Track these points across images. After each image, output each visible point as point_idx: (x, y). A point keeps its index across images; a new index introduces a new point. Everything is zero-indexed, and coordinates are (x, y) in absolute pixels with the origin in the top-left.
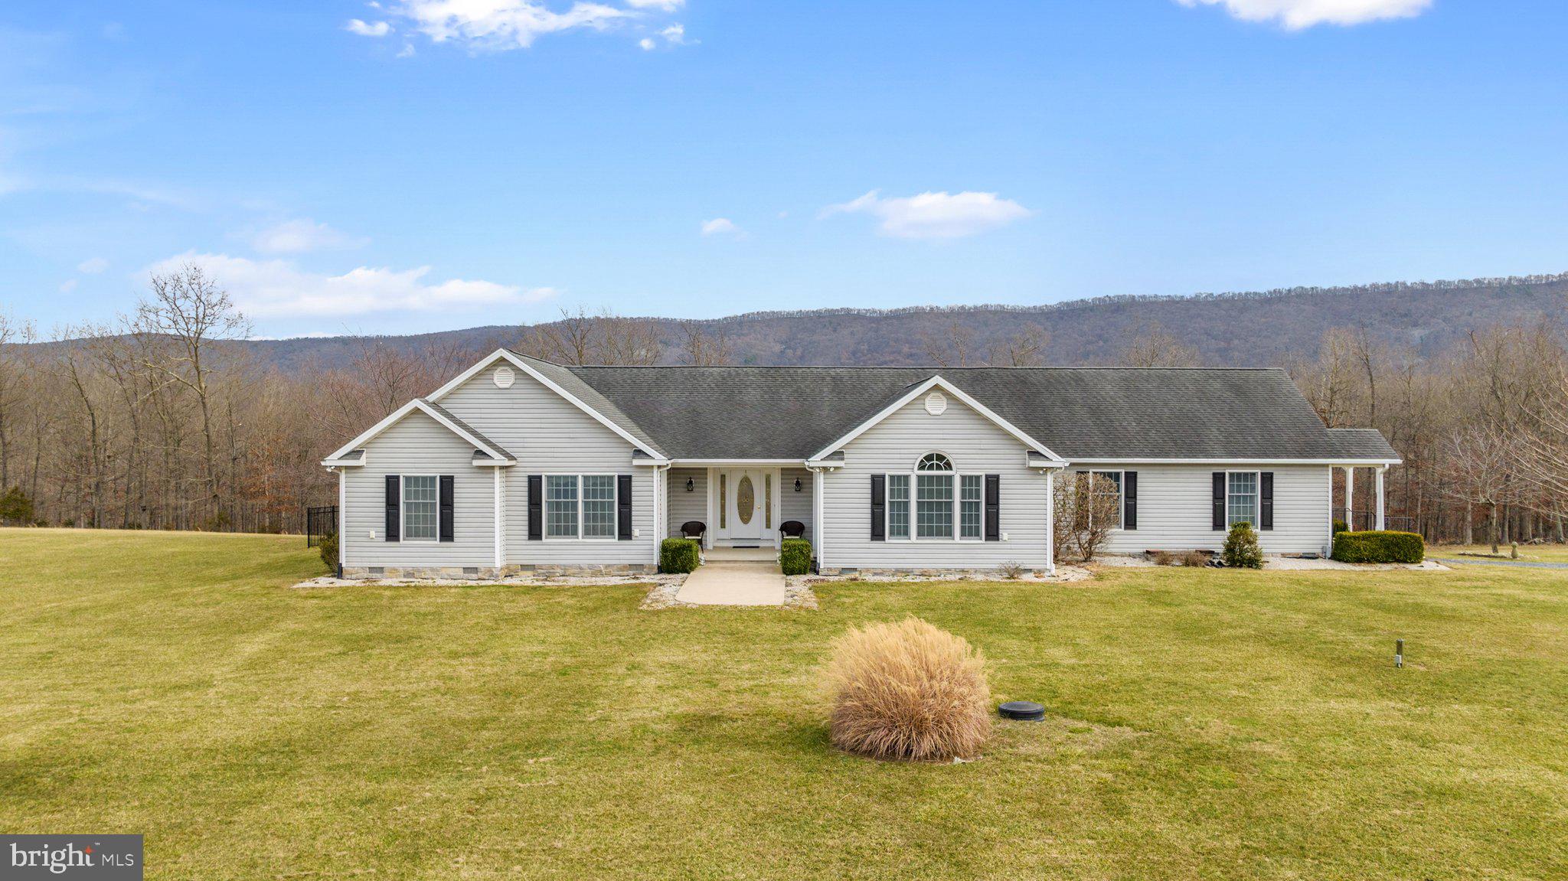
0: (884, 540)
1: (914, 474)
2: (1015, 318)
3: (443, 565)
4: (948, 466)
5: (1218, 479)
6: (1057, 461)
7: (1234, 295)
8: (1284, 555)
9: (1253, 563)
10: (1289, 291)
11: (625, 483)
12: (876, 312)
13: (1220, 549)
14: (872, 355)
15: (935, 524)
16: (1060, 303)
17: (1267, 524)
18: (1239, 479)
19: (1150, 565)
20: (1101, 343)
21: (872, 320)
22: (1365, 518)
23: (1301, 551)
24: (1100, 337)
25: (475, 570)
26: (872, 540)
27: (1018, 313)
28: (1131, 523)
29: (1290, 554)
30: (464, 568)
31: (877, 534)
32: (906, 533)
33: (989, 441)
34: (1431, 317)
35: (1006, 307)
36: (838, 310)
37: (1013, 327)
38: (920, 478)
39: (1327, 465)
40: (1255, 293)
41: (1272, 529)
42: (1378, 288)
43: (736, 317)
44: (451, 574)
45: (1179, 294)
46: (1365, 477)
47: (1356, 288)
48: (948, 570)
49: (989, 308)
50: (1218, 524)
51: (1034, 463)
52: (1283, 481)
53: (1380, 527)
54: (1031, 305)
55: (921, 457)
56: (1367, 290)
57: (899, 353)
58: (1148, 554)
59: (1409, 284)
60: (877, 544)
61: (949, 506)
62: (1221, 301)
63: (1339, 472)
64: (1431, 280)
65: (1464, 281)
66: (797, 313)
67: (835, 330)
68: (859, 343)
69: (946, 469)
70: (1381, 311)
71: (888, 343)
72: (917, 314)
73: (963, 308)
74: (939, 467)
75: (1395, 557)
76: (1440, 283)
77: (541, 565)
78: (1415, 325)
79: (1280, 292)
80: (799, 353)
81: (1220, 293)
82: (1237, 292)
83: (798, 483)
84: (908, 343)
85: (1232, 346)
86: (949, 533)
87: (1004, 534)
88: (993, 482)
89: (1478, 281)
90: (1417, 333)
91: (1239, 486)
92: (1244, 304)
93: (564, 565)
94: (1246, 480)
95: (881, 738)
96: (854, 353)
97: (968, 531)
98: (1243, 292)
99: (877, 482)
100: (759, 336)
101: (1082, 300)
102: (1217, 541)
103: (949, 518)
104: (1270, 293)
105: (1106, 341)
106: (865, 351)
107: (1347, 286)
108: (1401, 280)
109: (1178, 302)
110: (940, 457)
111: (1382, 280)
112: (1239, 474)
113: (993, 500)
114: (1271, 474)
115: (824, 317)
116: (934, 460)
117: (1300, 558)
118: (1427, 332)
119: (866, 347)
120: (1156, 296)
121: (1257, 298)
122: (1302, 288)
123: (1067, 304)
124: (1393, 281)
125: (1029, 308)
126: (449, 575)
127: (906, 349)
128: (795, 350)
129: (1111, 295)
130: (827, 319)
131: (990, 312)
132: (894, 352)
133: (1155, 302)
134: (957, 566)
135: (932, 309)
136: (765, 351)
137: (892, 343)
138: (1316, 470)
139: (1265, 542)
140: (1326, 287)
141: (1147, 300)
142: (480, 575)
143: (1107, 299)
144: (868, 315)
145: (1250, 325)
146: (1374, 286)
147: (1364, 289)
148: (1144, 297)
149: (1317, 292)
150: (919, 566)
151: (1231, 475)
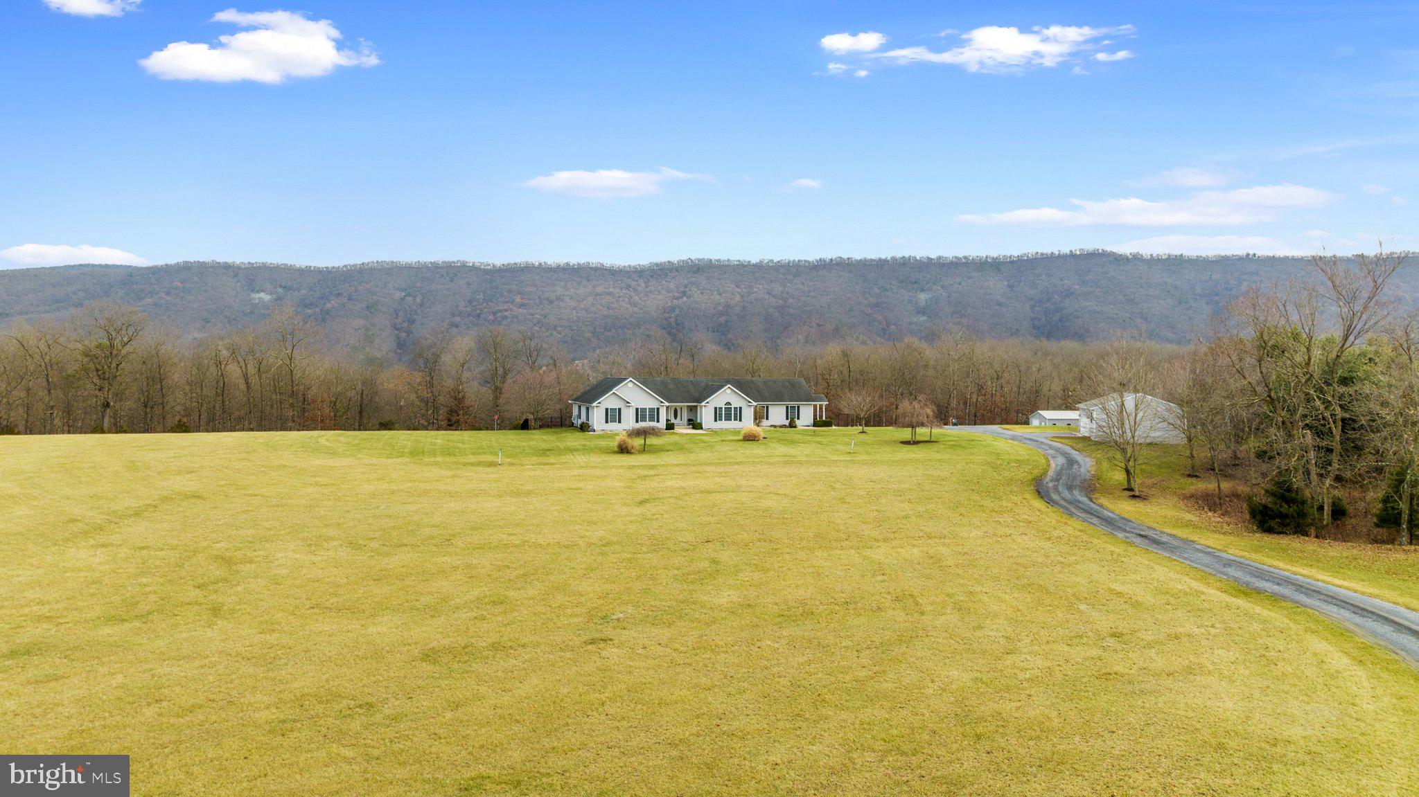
0: (717, 422)
1: (724, 407)
2: (612, 275)
3: (618, 429)
5: (787, 407)
6: (755, 404)
7: (789, 262)
9: (795, 427)
10: (831, 260)
11: (658, 409)
12: (489, 265)
13: (788, 425)
14: (488, 304)
15: (728, 418)
16: (651, 263)
17: (798, 418)
19: (772, 428)
20: (685, 299)
21: (486, 272)
22: (821, 417)
24: (684, 293)
26: (714, 422)
27: (615, 271)
28: (767, 419)
29: (803, 425)
30: (623, 430)
31: (716, 420)
32: (722, 420)
33: (741, 400)
34: (934, 284)
35: (605, 265)
36: (453, 262)
37: (612, 282)
39: (812, 404)
40: (806, 261)
41: (799, 420)
43: (356, 265)
44: (620, 431)
46: (821, 406)
47: (880, 260)
48: (731, 428)
49: (591, 265)
50: (787, 419)
51: (750, 404)
52: (802, 408)
53: (824, 419)
54: (627, 265)
55: (725, 403)
56: (889, 261)
57: (512, 303)
58: (771, 426)
59: (918, 258)
61: (731, 414)
63: (815, 406)
64: (934, 256)
65: (956, 257)
66: (415, 263)
67: (452, 280)
68: (474, 293)
69: (731, 406)
70: (898, 278)
71: (502, 293)
72: (527, 269)
73: (568, 264)
74: (729, 405)
75: (827, 426)
76: (940, 258)
78: (922, 290)
79: (825, 261)
80: (418, 300)
81: (779, 260)
82: (792, 259)
84: (519, 294)
85: (787, 304)
86: (731, 420)
87: (743, 420)
88: (741, 408)
89: (965, 258)
90: (923, 297)
91: (792, 409)
92: (797, 270)
94: (794, 408)
95: (751, 438)
96: (470, 302)
97: (735, 419)
98: (796, 260)
99: (716, 408)
100: (379, 283)
101: (669, 262)
102: (787, 423)
103: (731, 417)
104: (817, 261)
106: (481, 301)
107: (873, 258)
109: (746, 266)
110: (730, 403)
111: (899, 255)
112: (792, 407)
113: (740, 413)
114: (800, 407)
115: (441, 268)
116: (728, 403)
117: (806, 426)
118: (930, 296)
119: (481, 296)
120: (728, 260)
123: (657, 265)
124: (907, 255)
125: (625, 266)
127: (518, 300)
128: (415, 297)
129: (693, 258)
130: (445, 270)
131: (591, 268)
132: (508, 302)
133: (728, 266)
135: (540, 264)
136: (386, 298)
137: (505, 293)
138: (810, 406)
139: (798, 422)
140: (858, 258)
141: (722, 264)
142: (626, 430)
143: (689, 261)
144: (482, 267)
145: (801, 287)
146: (894, 259)
147: (886, 261)
148: (719, 261)
149: (852, 261)
150: (725, 427)
151: (790, 407)
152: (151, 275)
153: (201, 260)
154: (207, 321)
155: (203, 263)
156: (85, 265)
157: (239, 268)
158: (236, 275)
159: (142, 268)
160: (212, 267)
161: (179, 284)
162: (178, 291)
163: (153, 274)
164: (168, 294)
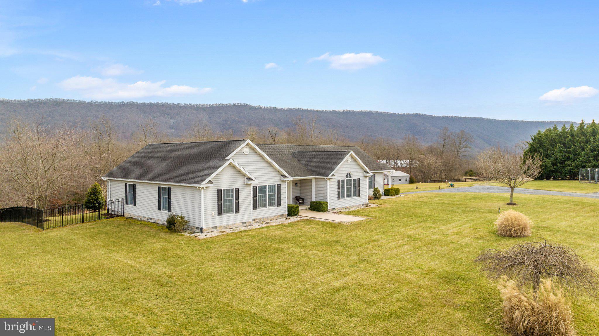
3: (236, 222)
6: (370, 173)
7: (106, 102)
9: (380, 198)
10: (128, 102)
11: (279, 186)
15: (349, 194)
20: (50, 118)
25: (245, 223)
26: (338, 200)
30: (242, 223)
31: (339, 197)
32: (344, 196)
34: (176, 115)
37: (4, 108)
38: (346, 180)
39: (383, 172)
42: (159, 104)
44: (239, 225)
45: (84, 100)
47: (151, 103)
51: (366, 175)
59: (169, 104)
61: (351, 188)
62: (101, 104)
64: (176, 103)
65: (186, 104)
69: (351, 177)
70: (160, 112)
75: (396, 194)
76: (179, 104)
77: (257, 219)
78: (171, 118)
82: (107, 101)
83: (296, 184)
86: (351, 196)
87: (361, 195)
88: (359, 180)
89: (190, 104)
90: (172, 121)
93: (263, 218)
97: (354, 195)
98: (110, 102)
99: (339, 182)
101: (39, 99)
103: (351, 191)
104: (120, 103)
105: (52, 117)
108: (166, 102)
109: (83, 103)
110: (349, 174)
113: (359, 186)
118: (175, 120)
121: (115, 104)
122: (132, 102)
124: (164, 102)
126: (238, 226)
129: (54, 98)
138: (381, 174)
141: (70, 102)
142: (247, 224)
143: (51, 99)
145: (113, 114)
146: (157, 103)
147: (154, 104)
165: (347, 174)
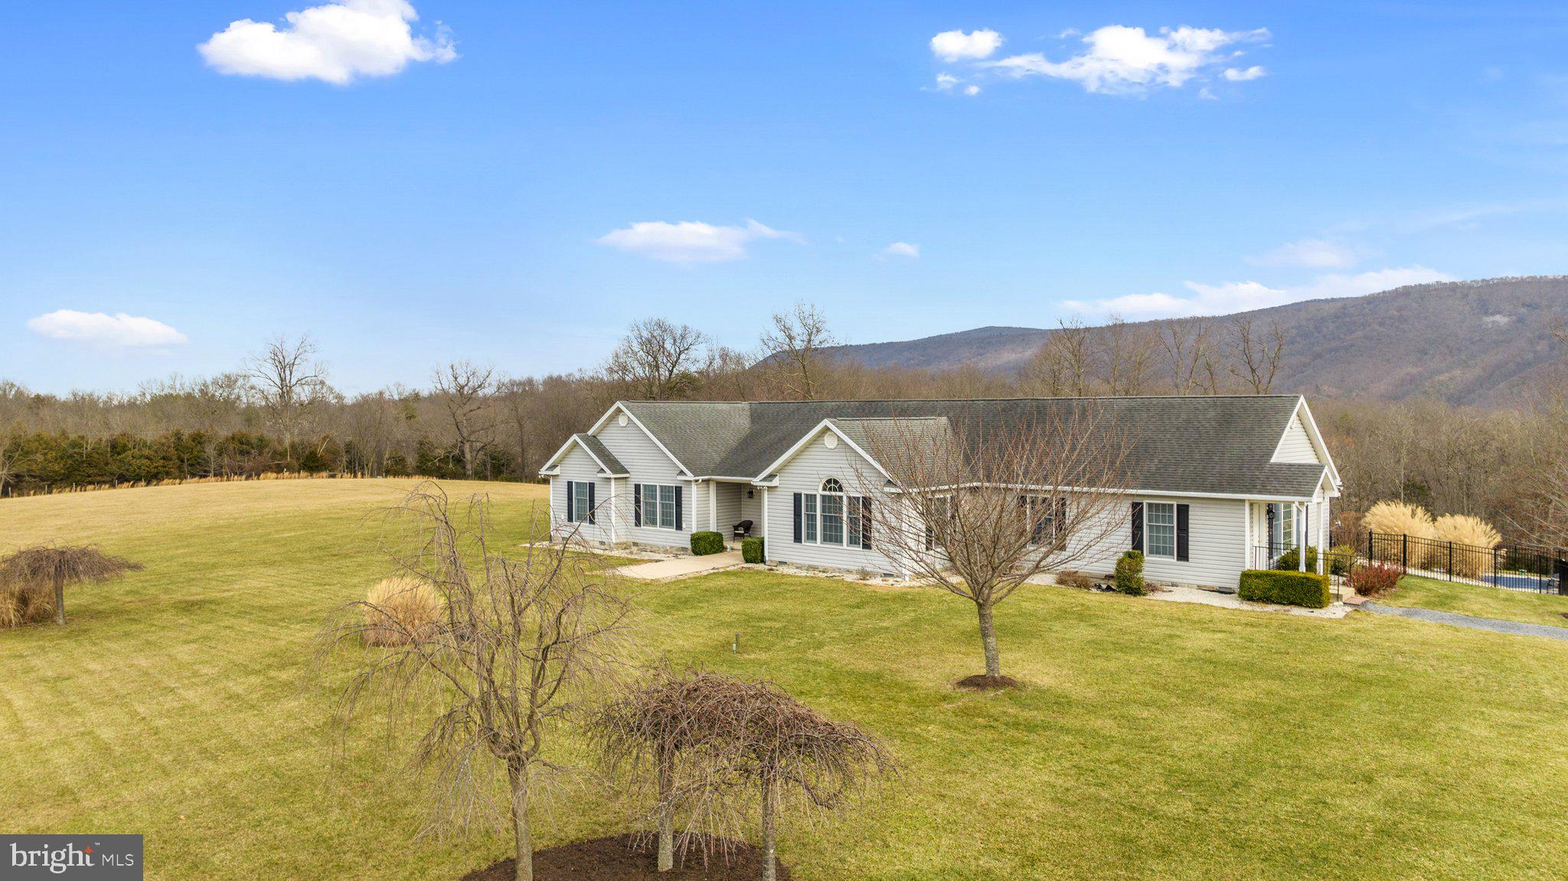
0: (801, 542)
1: (820, 492)
3: (590, 539)
4: (841, 489)
5: (1137, 508)
8: (1200, 587)
9: (1135, 591)
11: (679, 490)
15: (833, 533)
17: (1183, 555)
18: (1157, 510)
23: (1217, 585)
25: (604, 543)
26: (795, 542)
28: (1061, 544)
29: (1205, 586)
30: (599, 542)
31: (797, 539)
32: (814, 540)
33: (865, 471)
38: (823, 497)
39: (1243, 501)
41: (1188, 561)
44: (594, 545)
48: (840, 569)
51: (886, 489)
52: (1199, 513)
55: (824, 481)
60: (797, 545)
69: (839, 491)
74: (835, 490)
75: (1289, 599)
77: (641, 544)
86: (841, 541)
87: (873, 545)
88: (867, 502)
91: (1157, 516)
93: (651, 544)
94: (1164, 511)
97: (852, 541)
99: (797, 497)
103: (840, 529)
110: (836, 482)
112: (1157, 505)
113: (867, 517)
114: (1187, 506)
116: (832, 484)
117: (1213, 591)
134: (845, 567)
138: (1233, 505)
142: (605, 546)
150: (822, 564)
151: (1150, 505)
152: (1365, 306)
153: (1423, 283)
154: (1424, 352)
155: (1428, 286)
156: (1311, 301)
157: (1470, 287)
158: (1465, 296)
159: (1357, 298)
160: (1436, 290)
161: (1396, 313)
162: (1393, 321)
163: (1367, 304)
164: (1381, 324)
165: (829, 481)
